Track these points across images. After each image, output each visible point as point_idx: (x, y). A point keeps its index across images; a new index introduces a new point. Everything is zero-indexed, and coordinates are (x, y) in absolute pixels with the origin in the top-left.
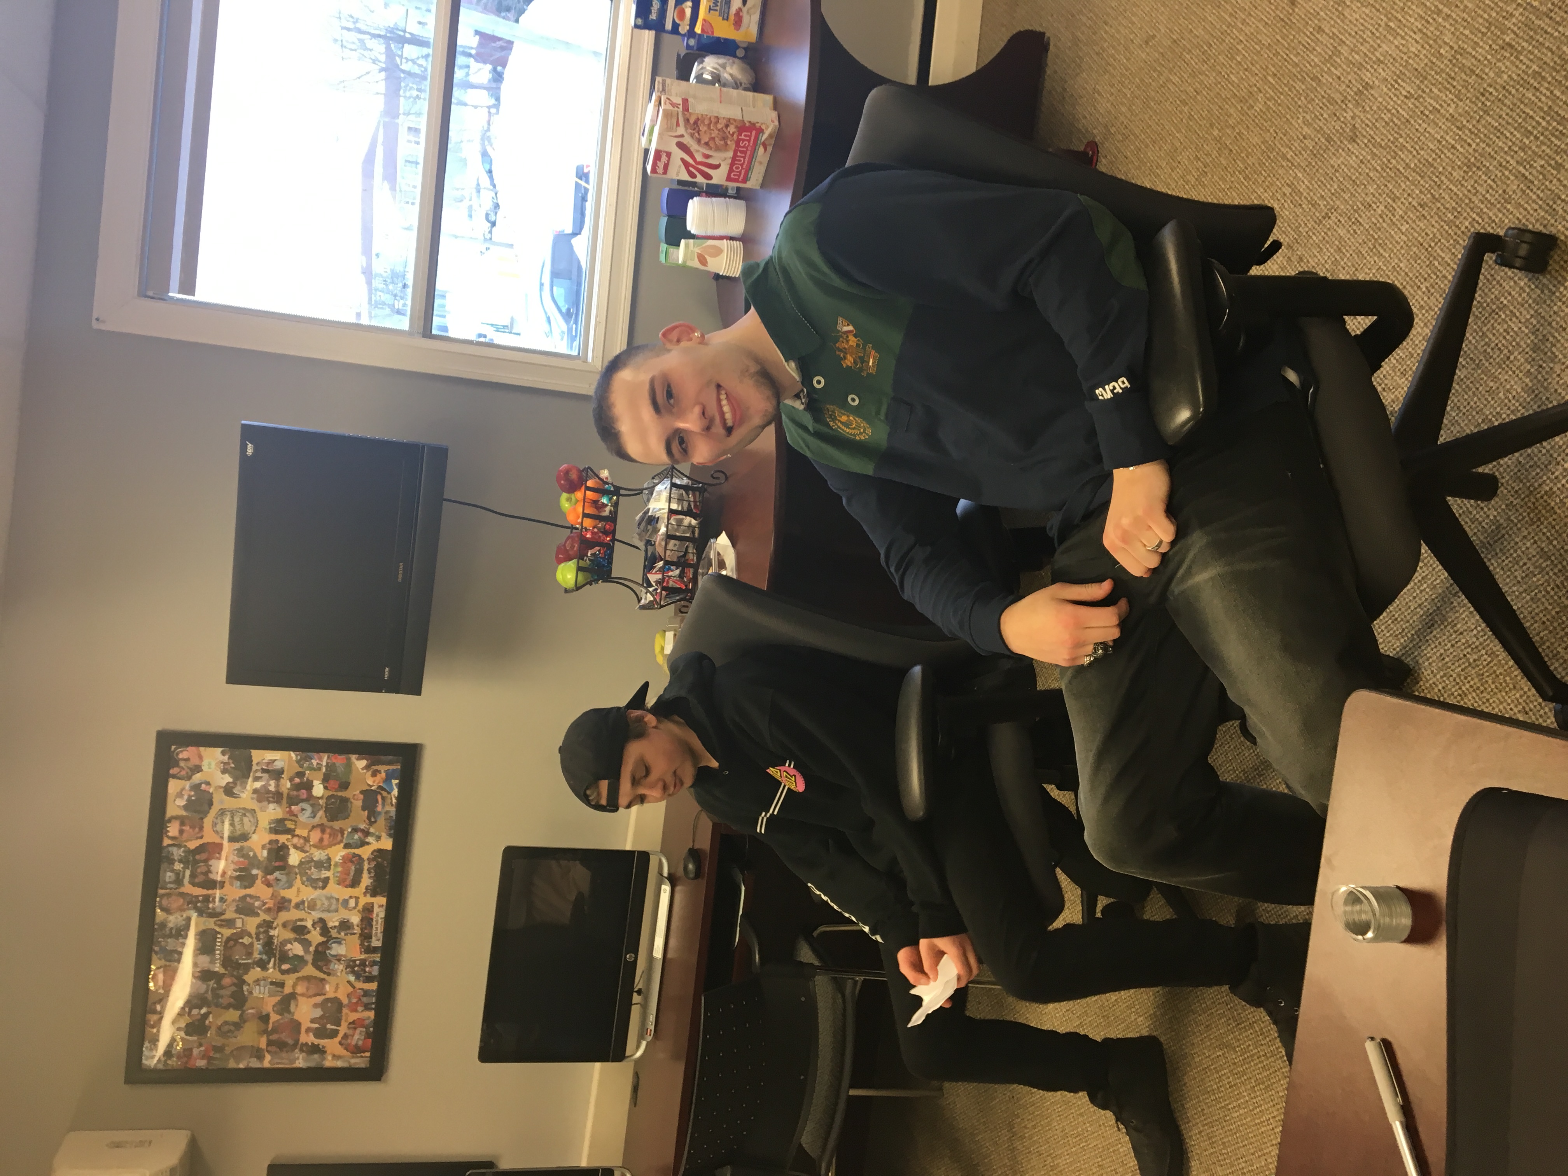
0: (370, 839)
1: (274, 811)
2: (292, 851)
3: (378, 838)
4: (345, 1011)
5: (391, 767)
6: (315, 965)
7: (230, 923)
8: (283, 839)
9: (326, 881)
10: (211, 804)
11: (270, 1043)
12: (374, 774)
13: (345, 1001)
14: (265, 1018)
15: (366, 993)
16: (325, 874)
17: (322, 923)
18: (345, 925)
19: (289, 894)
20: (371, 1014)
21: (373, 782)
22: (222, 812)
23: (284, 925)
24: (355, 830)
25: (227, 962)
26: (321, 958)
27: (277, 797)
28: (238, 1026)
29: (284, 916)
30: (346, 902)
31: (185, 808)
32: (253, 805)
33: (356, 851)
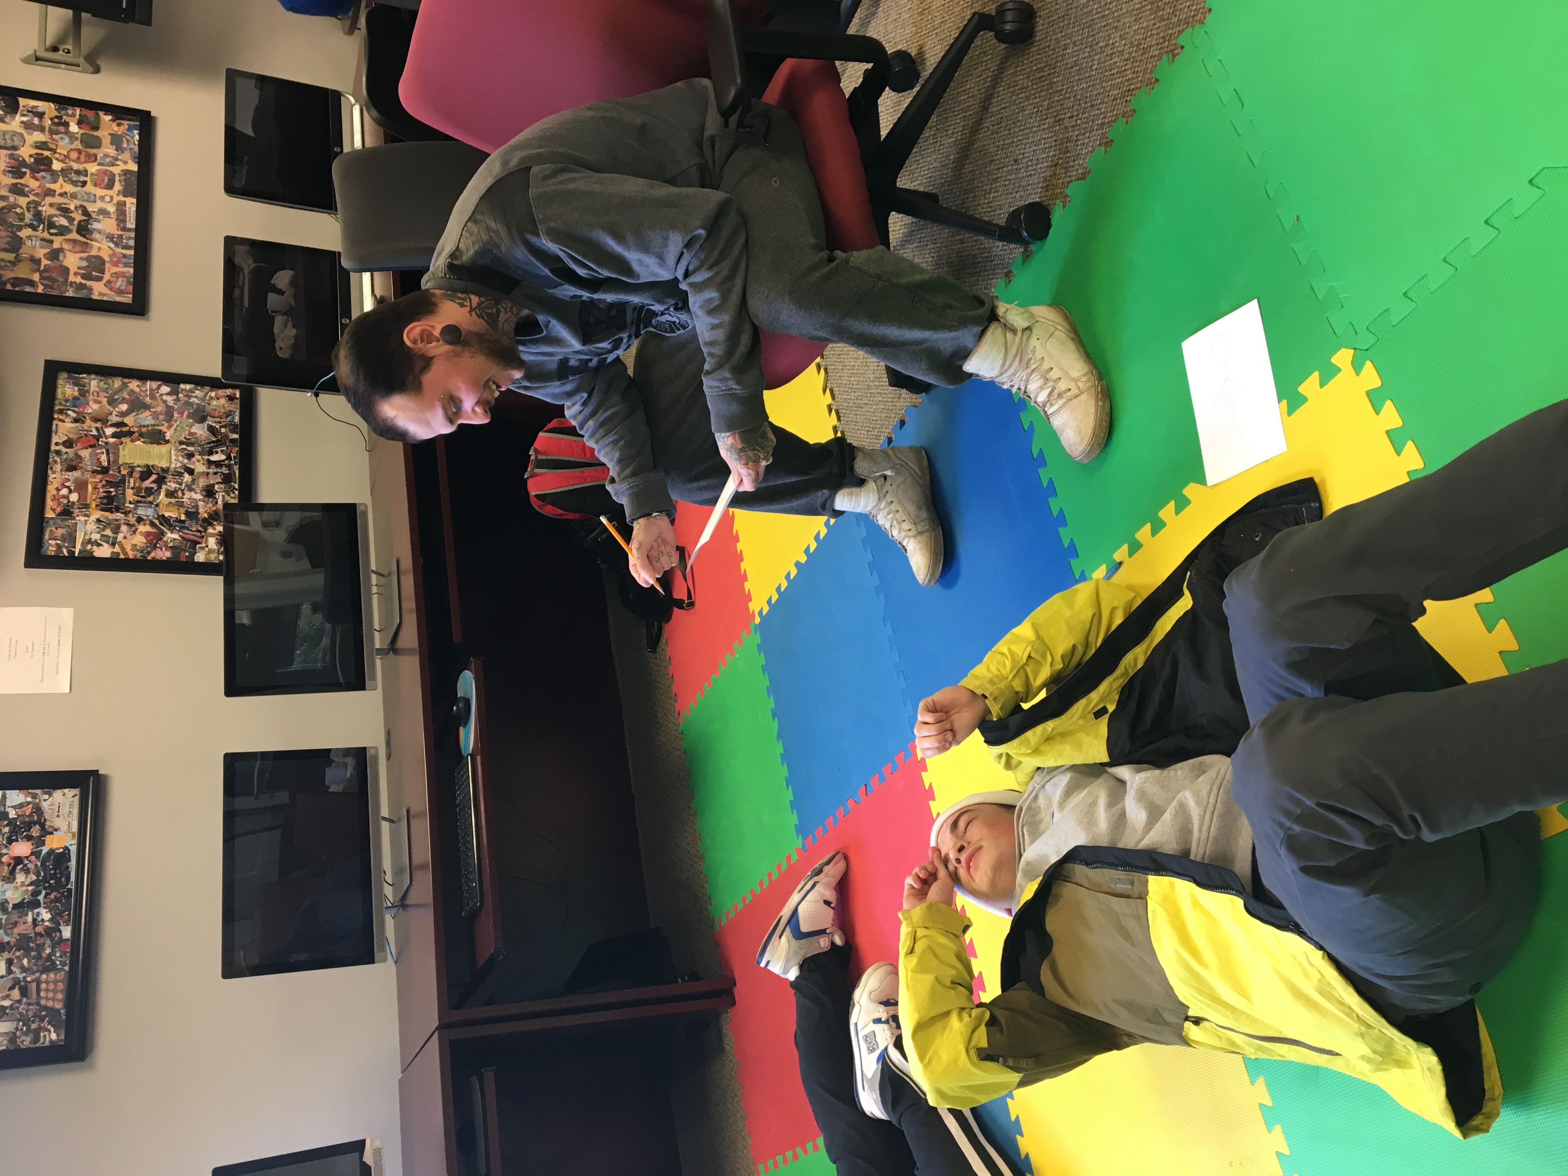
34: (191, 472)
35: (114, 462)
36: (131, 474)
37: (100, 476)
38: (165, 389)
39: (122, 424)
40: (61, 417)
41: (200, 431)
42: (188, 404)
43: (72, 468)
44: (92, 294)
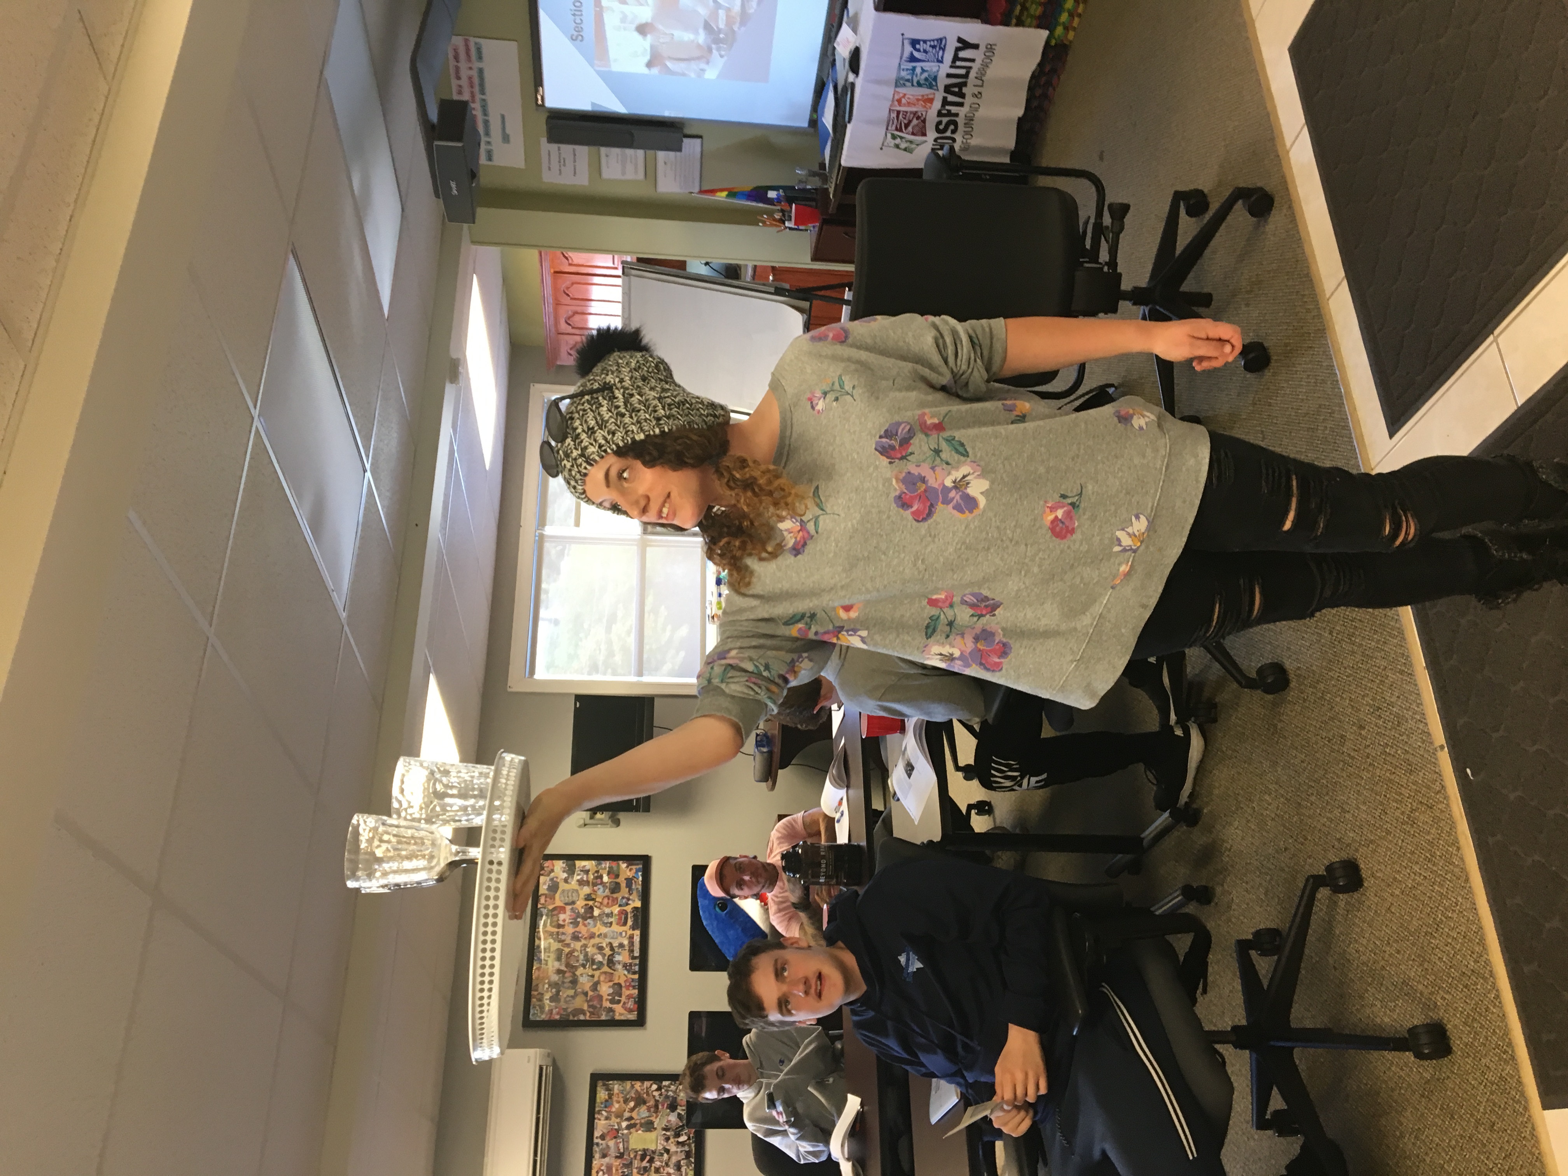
0: (630, 902)
1: (587, 890)
2: (595, 909)
3: (634, 901)
4: (624, 989)
5: (638, 867)
6: (608, 966)
7: (568, 945)
8: (591, 903)
9: (611, 923)
10: (558, 888)
11: (589, 1006)
12: (630, 870)
13: (623, 984)
14: (586, 994)
15: (633, 980)
16: (610, 920)
17: (610, 944)
18: (621, 946)
19: (595, 930)
20: (636, 991)
21: (630, 874)
22: (563, 891)
23: (593, 946)
24: (623, 898)
25: (568, 965)
26: (611, 962)
27: (587, 883)
28: (573, 997)
29: (593, 941)
30: (621, 933)
31: (548, 889)
32: (577, 887)
33: (625, 908)
34: (667, 1151)
35: (626, 1149)
36: (635, 1156)
37: (619, 1160)
38: (655, 1087)
39: (630, 1119)
40: (599, 1117)
41: (673, 1118)
42: (667, 1097)
43: (604, 1156)
44: (614, 1015)
